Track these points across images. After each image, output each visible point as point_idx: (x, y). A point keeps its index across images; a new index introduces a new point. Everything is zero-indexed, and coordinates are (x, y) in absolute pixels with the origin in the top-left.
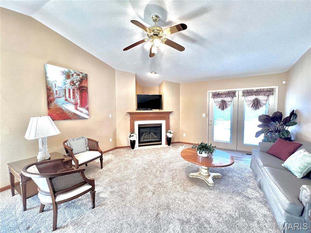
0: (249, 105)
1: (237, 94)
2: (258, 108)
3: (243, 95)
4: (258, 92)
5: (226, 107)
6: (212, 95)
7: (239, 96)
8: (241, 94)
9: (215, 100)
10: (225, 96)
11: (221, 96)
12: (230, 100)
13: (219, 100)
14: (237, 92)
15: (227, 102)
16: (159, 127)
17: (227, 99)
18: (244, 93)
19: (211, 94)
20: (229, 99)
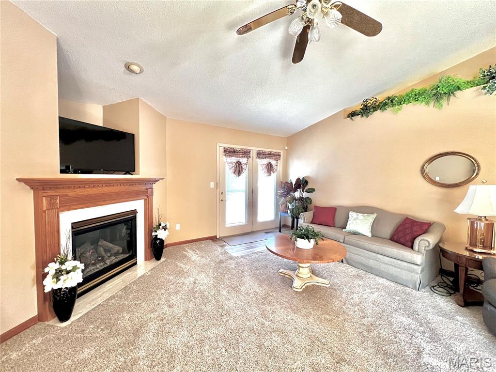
0: (262, 170)
2: (271, 175)
3: (258, 157)
5: (242, 172)
6: (224, 151)
7: (253, 157)
8: (255, 154)
9: (228, 160)
11: (237, 155)
13: (234, 160)
14: (252, 151)
15: (243, 165)
16: (129, 220)
17: (243, 160)
18: (259, 154)
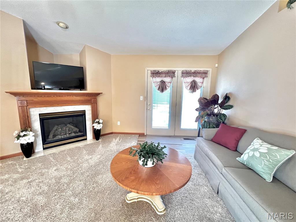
0: (186, 87)
1: (176, 74)
2: (195, 91)
3: (182, 76)
4: (195, 74)
5: (166, 89)
6: (151, 73)
7: (178, 76)
8: (180, 74)
9: (154, 80)
10: (165, 75)
11: (161, 76)
12: (170, 80)
13: (159, 79)
14: (177, 71)
15: (167, 83)
18: (184, 73)
19: (149, 72)
20: (168, 80)
